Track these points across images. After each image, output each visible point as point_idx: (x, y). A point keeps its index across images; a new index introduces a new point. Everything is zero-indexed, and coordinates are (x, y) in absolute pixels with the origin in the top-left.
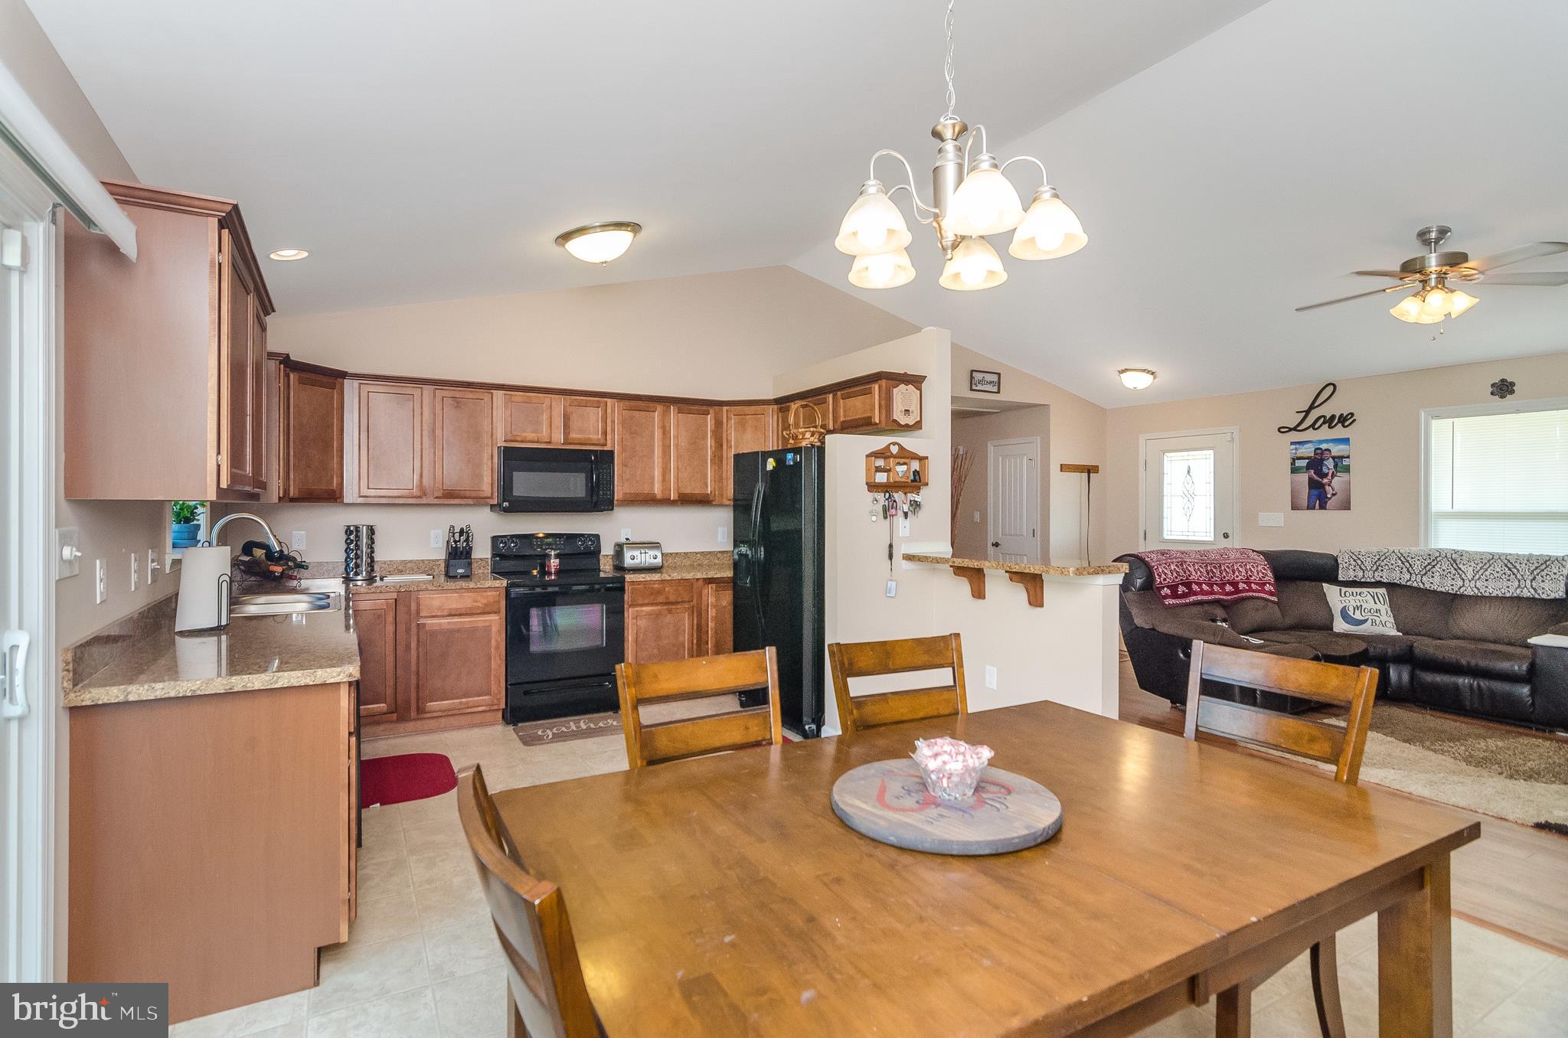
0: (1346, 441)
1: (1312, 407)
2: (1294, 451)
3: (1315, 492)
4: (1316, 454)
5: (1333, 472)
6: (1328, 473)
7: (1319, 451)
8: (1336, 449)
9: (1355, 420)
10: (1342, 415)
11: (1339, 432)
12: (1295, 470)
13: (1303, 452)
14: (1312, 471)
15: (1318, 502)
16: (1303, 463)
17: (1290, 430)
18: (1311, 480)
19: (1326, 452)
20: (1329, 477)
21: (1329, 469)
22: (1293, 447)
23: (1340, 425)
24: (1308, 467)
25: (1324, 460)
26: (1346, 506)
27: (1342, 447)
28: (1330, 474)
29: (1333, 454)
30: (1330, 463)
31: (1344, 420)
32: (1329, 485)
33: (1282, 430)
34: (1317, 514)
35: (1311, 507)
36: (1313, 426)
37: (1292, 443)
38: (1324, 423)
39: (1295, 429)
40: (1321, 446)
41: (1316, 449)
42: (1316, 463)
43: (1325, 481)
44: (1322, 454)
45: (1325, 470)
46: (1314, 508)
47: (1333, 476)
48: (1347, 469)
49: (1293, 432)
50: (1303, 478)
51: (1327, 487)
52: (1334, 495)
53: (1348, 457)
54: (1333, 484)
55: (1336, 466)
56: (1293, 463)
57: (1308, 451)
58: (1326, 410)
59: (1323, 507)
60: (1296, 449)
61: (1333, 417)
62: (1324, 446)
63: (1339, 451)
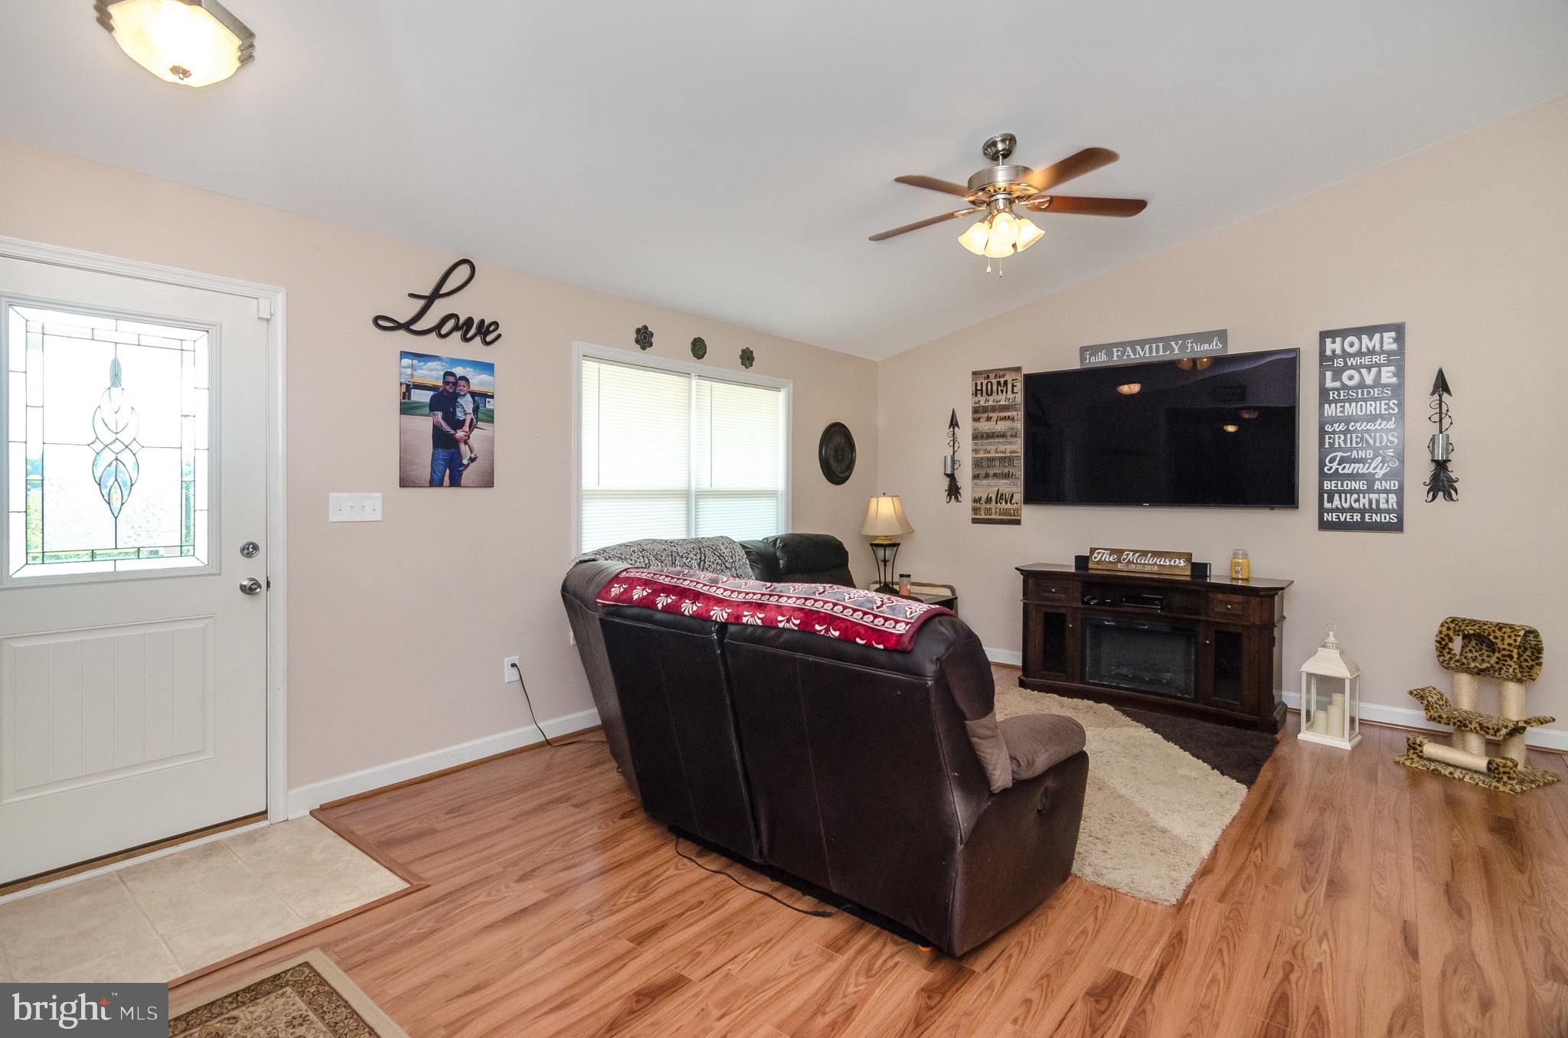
0: (488, 368)
1: (436, 294)
2: (409, 371)
3: (443, 454)
4: (446, 383)
5: (472, 420)
6: (464, 420)
7: (451, 379)
8: (478, 381)
9: (499, 336)
10: (482, 321)
11: (475, 350)
12: (407, 408)
13: (425, 376)
14: (440, 414)
15: (448, 471)
16: (424, 397)
17: (398, 326)
18: (437, 430)
19: (462, 383)
20: (467, 428)
21: (466, 414)
22: (406, 362)
23: (478, 339)
24: (434, 405)
25: (458, 395)
26: (488, 482)
27: (485, 377)
28: (467, 423)
29: (473, 388)
30: (467, 403)
31: (486, 331)
32: (466, 443)
33: (381, 323)
34: (446, 494)
35: (435, 482)
36: (437, 328)
37: (404, 354)
38: (456, 328)
39: (406, 327)
40: (453, 370)
41: (447, 374)
42: (445, 399)
43: (460, 434)
44: (455, 384)
45: (460, 415)
46: (440, 484)
47: (472, 427)
48: (490, 418)
49: (402, 333)
50: (423, 426)
51: (463, 448)
52: (472, 460)
53: (492, 397)
54: (471, 441)
55: (476, 410)
56: (406, 395)
57: (432, 374)
58: (463, 305)
59: (455, 482)
60: (412, 367)
61: (469, 322)
62: (459, 371)
63: (482, 384)
